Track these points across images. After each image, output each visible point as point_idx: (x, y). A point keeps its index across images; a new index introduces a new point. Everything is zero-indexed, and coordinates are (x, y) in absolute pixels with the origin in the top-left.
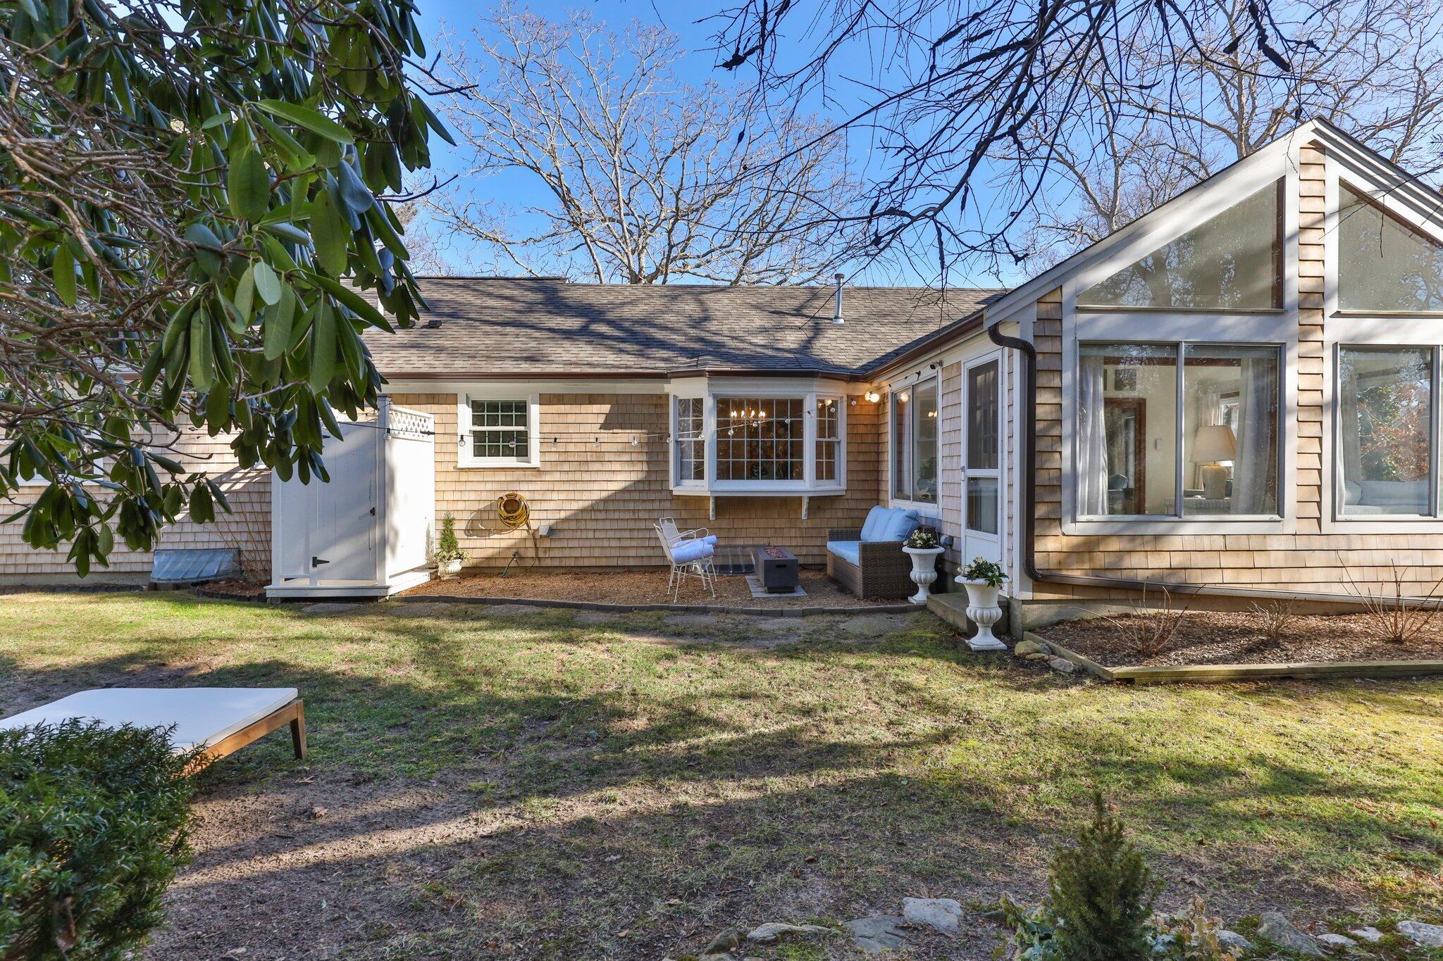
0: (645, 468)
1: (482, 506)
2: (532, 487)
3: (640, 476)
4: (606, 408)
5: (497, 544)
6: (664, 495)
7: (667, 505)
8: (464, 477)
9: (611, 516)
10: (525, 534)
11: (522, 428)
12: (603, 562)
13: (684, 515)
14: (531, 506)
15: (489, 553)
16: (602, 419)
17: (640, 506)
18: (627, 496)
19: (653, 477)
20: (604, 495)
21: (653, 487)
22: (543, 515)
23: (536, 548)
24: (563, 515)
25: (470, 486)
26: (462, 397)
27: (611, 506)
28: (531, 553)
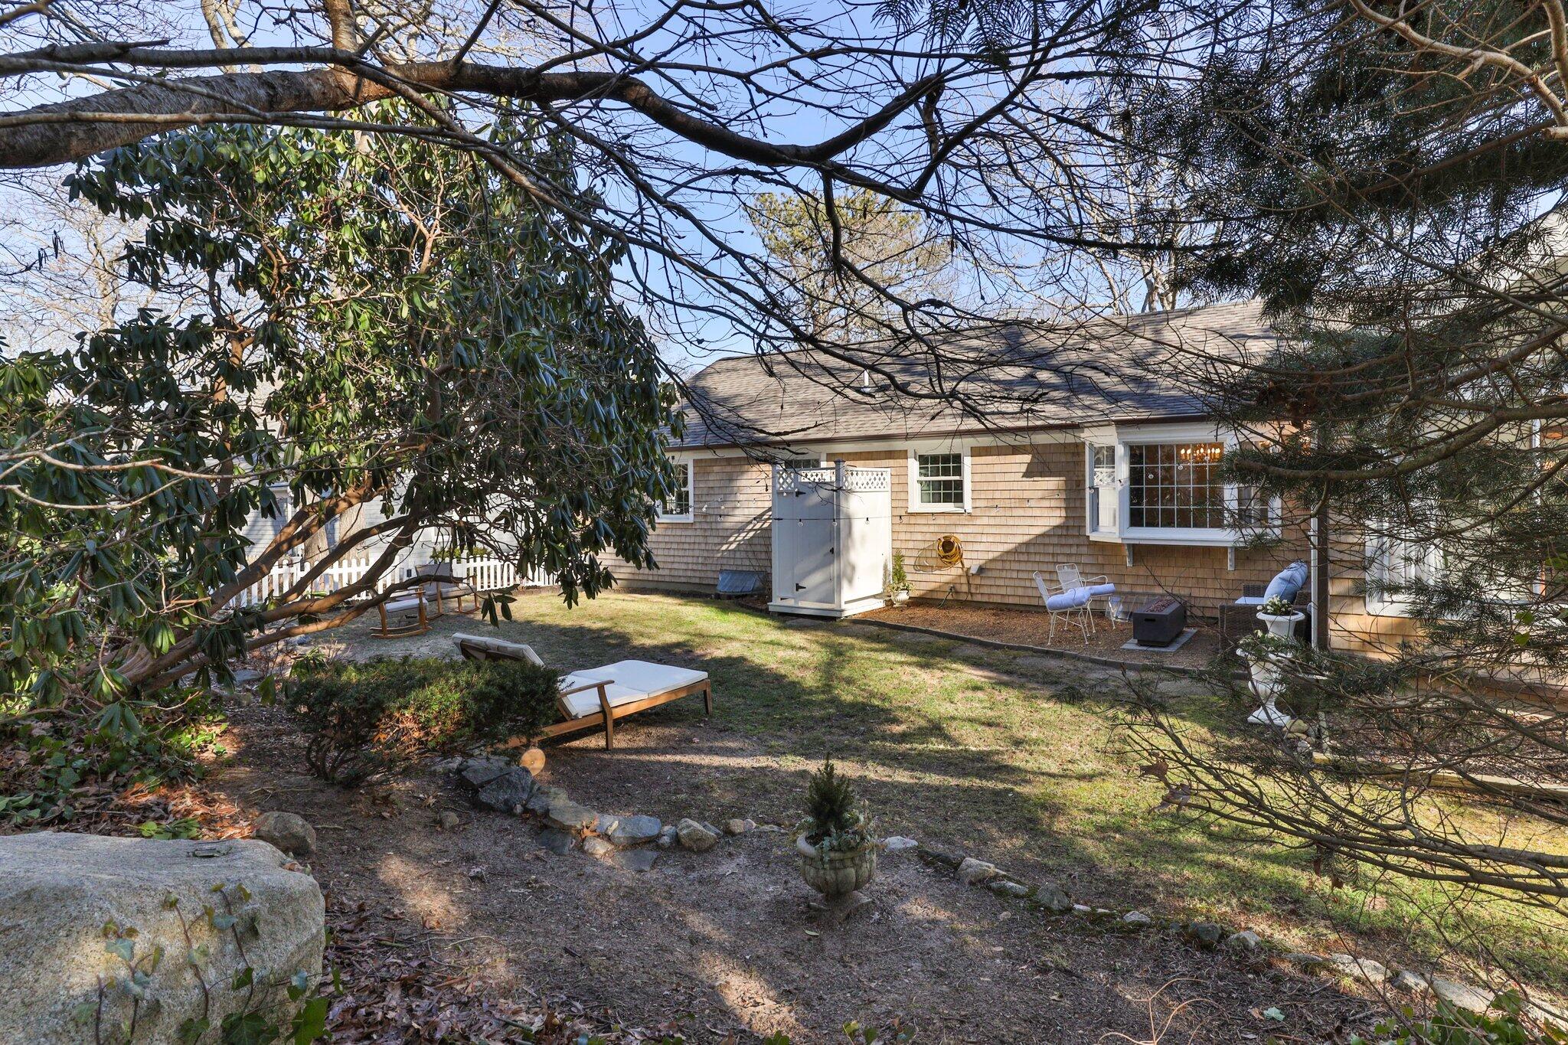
0: (1063, 514)
1: (926, 545)
2: (966, 530)
3: (1057, 522)
4: (1027, 458)
5: (938, 579)
6: (1081, 541)
7: (1084, 550)
8: (913, 520)
9: (1032, 558)
10: (960, 572)
11: (957, 478)
12: (1026, 601)
13: (1101, 560)
14: (964, 547)
15: (931, 586)
16: (1024, 468)
17: (1058, 550)
18: (1047, 540)
19: (1071, 523)
20: (1026, 539)
21: (1070, 532)
22: (974, 555)
23: (969, 584)
24: (991, 556)
25: (918, 528)
26: (910, 453)
27: (1032, 550)
28: (965, 588)
